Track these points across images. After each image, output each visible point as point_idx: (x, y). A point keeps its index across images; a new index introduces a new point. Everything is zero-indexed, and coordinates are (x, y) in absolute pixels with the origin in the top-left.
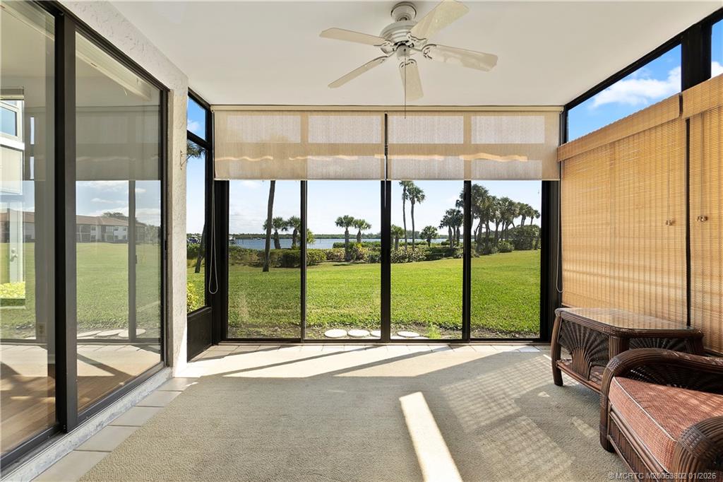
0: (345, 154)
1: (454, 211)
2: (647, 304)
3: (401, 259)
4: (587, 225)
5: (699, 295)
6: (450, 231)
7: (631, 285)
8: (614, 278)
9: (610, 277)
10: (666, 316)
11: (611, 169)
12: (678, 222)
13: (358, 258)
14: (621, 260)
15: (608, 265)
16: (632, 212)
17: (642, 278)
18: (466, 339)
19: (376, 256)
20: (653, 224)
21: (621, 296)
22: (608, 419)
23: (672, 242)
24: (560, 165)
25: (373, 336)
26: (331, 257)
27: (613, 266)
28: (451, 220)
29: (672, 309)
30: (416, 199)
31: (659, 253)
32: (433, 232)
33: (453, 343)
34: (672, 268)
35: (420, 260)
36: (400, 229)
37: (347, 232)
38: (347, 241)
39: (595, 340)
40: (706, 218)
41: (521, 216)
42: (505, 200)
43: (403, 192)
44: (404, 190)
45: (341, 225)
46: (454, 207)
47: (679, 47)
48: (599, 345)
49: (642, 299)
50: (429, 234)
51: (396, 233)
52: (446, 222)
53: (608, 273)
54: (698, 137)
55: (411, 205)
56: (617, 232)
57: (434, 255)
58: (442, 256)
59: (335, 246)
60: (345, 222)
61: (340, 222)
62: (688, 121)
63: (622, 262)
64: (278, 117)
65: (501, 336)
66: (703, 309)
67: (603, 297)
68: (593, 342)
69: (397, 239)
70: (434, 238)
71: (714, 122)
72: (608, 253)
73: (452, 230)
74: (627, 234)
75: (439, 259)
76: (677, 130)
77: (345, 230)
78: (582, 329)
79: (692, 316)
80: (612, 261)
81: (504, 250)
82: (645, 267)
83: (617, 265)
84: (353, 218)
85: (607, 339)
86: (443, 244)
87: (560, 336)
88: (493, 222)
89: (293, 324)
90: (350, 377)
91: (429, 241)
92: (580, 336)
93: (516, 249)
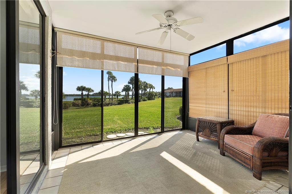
0: (122, 61)
1: (127, 85)
2: (217, 114)
3: (107, 105)
4: (196, 92)
5: (231, 111)
6: (126, 93)
7: (212, 109)
8: (207, 107)
9: (205, 107)
10: (222, 117)
11: (206, 76)
12: (226, 91)
13: (88, 105)
14: (209, 102)
15: (205, 104)
16: (212, 88)
17: (219, 107)
18: (163, 131)
19: (97, 103)
20: (219, 92)
21: (209, 112)
22: (224, 146)
23: (224, 97)
24: (189, 73)
25: (128, 135)
26: (74, 105)
27: (206, 104)
28: (126, 89)
29: (224, 115)
30: (113, 80)
31: (220, 100)
32: (119, 93)
33: (159, 133)
34: (224, 104)
35: (115, 105)
36: (106, 92)
37: (82, 93)
38: (82, 97)
39: (212, 125)
40: (233, 91)
41: (149, 88)
42: (145, 82)
43: (108, 77)
44: (109, 76)
45: (79, 90)
46: (127, 84)
47: (225, 44)
48: (213, 127)
49: (215, 113)
50: (117, 94)
51: (105, 94)
52: (124, 90)
53: (205, 106)
54: (231, 69)
55: (111, 83)
56: (208, 94)
57: (121, 102)
58: (123, 103)
59: (75, 99)
60: (80, 89)
61: (79, 89)
62: (228, 65)
63: (209, 103)
64: (92, 40)
65: (169, 129)
66: (232, 114)
67: (203, 113)
68: (211, 126)
69: (105, 96)
70: (119, 96)
71: (235, 66)
72: (205, 100)
73: (127, 93)
74: (214, 95)
75: (122, 104)
76: (225, 66)
77: (81, 92)
78: (207, 123)
79: (229, 117)
80: (206, 102)
81: (144, 100)
82: (216, 104)
83: (208, 104)
84: (85, 87)
85: (216, 125)
86: (122, 98)
87: (199, 126)
88: (140, 90)
89: (89, 135)
90: (136, 152)
91: (117, 97)
92: (207, 125)
93: (148, 100)
